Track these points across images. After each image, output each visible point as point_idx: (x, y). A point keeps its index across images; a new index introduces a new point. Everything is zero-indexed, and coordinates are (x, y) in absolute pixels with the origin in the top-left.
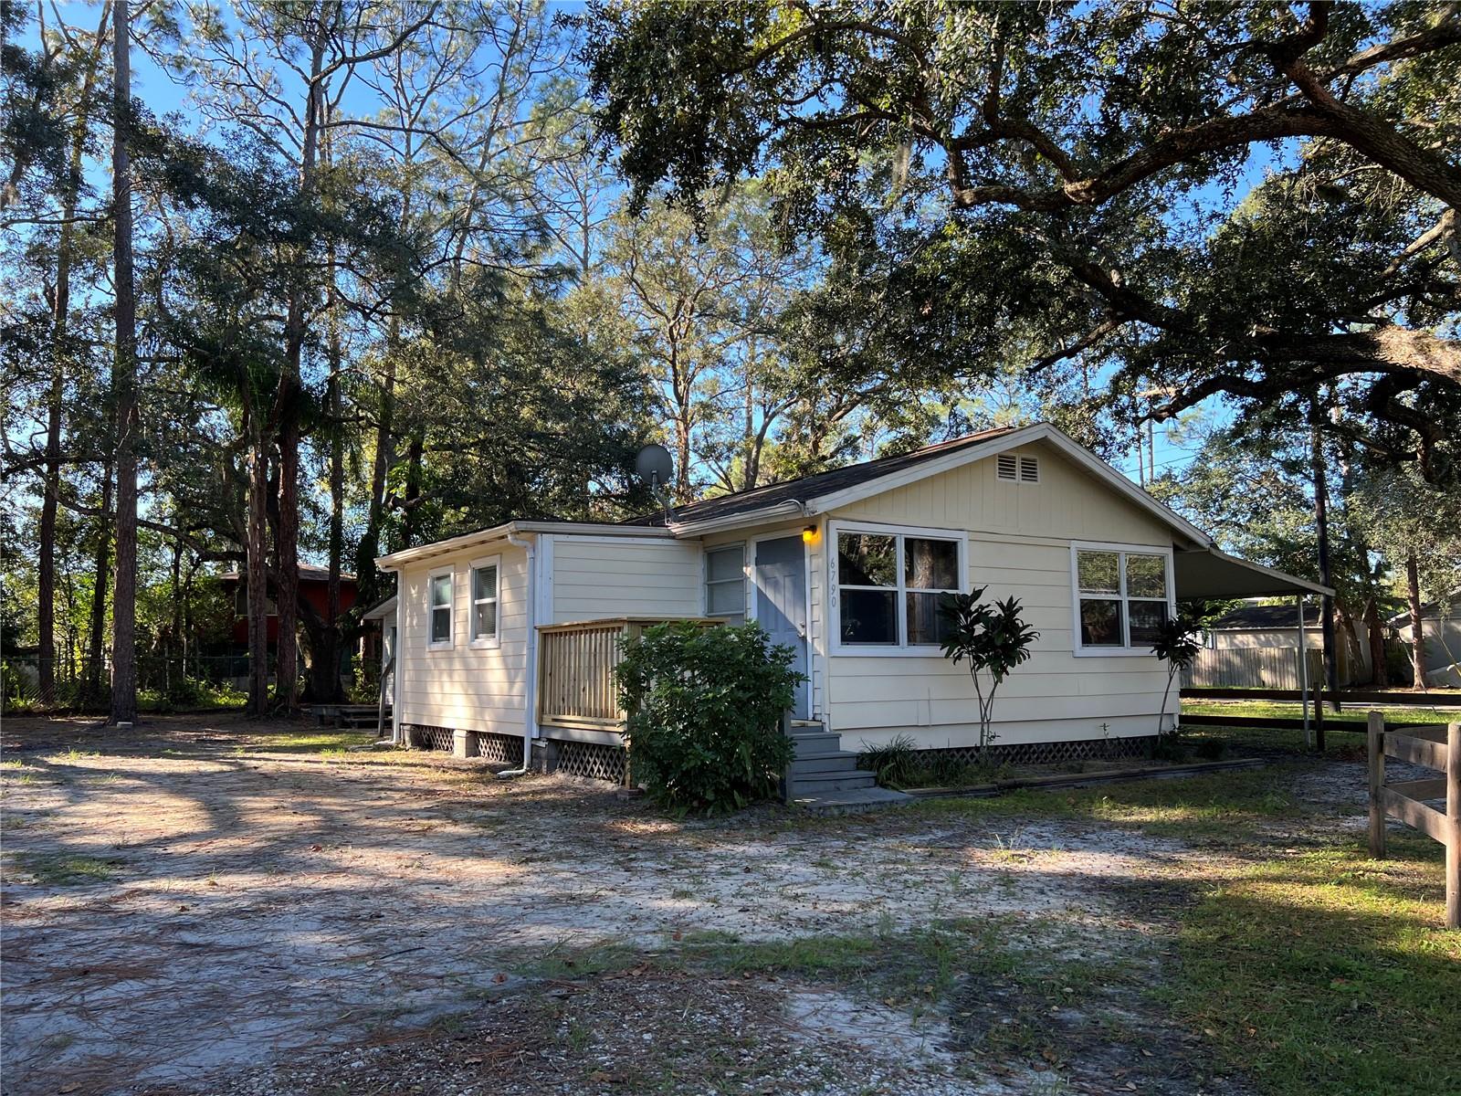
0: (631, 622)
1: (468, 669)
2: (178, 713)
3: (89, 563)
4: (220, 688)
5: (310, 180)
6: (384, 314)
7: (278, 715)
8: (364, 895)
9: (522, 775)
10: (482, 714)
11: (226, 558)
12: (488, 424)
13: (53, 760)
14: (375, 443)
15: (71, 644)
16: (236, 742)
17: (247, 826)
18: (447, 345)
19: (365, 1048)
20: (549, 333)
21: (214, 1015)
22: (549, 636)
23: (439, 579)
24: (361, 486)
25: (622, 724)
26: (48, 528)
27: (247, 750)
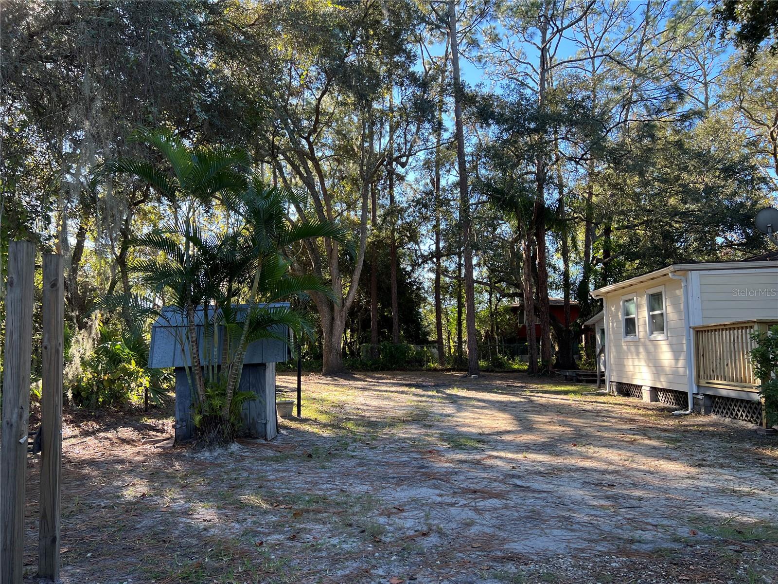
0: (760, 323)
1: (648, 352)
2: (497, 372)
3: (454, 302)
4: (514, 360)
5: (544, 98)
6: (586, 160)
7: (543, 374)
8: (604, 472)
9: (688, 414)
10: (659, 378)
11: (511, 296)
12: (649, 211)
13: (448, 392)
14: (584, 230)
15: (449, 339)
16: (525, 387)
17: (537, 430)
18: (623, 170)
19: (617, 557)
20: (686, 152)
21: (535, 523)
22: (699, 332)
23: (627, 301)
24: (578, 254)
25: (758, 387)
26: (438, 287)
27: (531, 392)
